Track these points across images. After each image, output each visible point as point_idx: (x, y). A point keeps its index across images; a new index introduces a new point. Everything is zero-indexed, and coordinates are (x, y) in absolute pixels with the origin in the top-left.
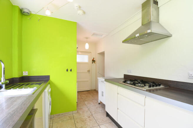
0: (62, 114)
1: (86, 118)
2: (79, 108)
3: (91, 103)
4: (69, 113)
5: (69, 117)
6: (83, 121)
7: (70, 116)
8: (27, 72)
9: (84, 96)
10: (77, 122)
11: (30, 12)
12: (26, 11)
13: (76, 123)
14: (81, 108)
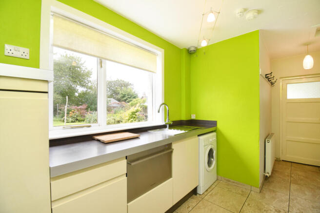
0: (234, 182)
1: (272, 209)
2: (271, 188)
3: (306, 193)
4: (244, 185)
5: (242, 191)
6: (260, 210)
7: (244, 190)
8: (195, 115)
9: (300, 173)
10: (249, 205)
11: (196, 48)
12: (192, 49)
13: (246, 204)
14: (275, 190)
